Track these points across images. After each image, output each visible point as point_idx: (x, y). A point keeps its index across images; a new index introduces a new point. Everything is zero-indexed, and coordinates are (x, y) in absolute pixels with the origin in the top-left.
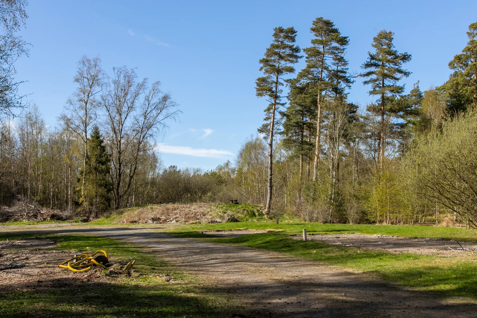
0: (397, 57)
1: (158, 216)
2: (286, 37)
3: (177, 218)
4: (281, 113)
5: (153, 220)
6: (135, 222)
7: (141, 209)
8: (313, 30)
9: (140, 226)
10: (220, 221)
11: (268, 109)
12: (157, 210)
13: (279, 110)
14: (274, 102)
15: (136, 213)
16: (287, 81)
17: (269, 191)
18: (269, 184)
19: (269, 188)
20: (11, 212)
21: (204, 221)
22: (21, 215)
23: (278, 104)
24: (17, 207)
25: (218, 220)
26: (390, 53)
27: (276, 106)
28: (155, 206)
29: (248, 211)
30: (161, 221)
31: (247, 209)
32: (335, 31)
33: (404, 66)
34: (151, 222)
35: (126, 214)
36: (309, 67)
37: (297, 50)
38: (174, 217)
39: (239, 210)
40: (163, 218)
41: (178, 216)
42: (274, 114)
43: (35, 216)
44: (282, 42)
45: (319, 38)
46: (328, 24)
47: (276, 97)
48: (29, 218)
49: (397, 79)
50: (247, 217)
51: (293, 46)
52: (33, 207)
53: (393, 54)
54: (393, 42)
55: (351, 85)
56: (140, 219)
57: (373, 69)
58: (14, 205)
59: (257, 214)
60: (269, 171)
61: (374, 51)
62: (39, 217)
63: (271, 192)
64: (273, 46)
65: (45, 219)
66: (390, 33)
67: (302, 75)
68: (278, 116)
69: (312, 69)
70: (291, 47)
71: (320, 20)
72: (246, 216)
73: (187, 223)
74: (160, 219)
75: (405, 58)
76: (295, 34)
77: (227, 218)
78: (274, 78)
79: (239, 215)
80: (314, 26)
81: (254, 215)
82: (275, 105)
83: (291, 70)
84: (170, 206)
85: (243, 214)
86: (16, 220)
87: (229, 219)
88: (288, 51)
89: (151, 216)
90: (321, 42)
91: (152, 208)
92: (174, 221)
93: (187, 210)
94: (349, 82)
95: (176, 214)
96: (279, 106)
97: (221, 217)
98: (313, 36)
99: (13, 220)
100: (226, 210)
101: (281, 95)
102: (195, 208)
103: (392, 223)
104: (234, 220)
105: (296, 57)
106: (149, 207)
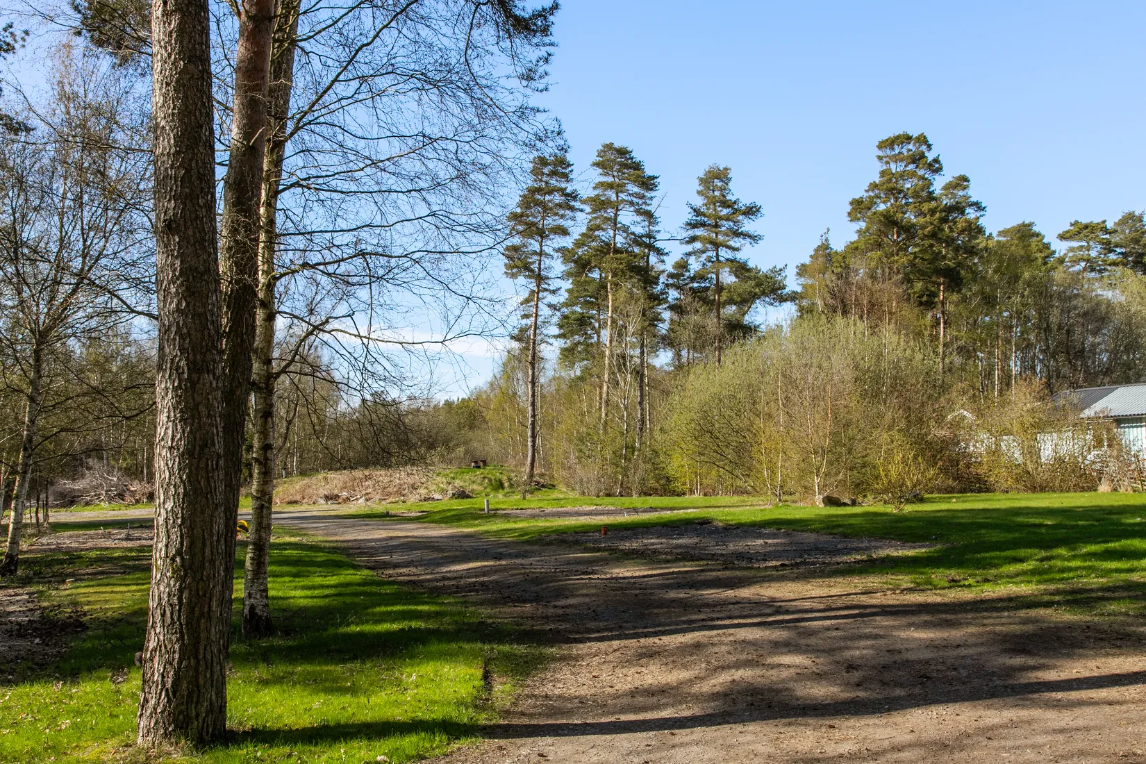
0: (736, 211)
1: (336, 492)
2: (553, 173)
3: (367, 494)
4: (550, 306)
5: (327, 498)
6: (296, 502)
7: (306, 481)
8: (597, 164)
9: (303, 508)
10: (440, 497)
11: (527, 301)
12: (336, 480)
13: (546, 301)
14: (536, 289)
15: (297, 487)
16: (558, 250)
17: (530, 444)
18: (529, 434)
19: (529, 440)
20: (78, 490)
21: (413, 498)
22: (95, 495)
23: (546, 290)
24: (88, 480)
25: (437, 496)
26: (726, 204)
27: (541, 295)
28: (331, 475)
29: (490, 480)
30: (340, 501)
31: (490, 476)
32: (637, 166)
33: (748, 225)
34: (322, 501)
35: (281, 489)
36: (590, 229)
37: (573, 196)
38: (364, 492)
39: (474, 479)
40: (345, 494)
41: (370, 490)
42: (537, 307)
43: (121, 496)
44: (547, 183)
45: (610, 179)
46: (623, 152)
47: (540, 278)
48: (110, 499)
49: (737, 249)
50: (488, 490)
51: (565, 189)
52: (115, 479)
53: (729, 206)
54: (731, 185)
55: (665, 258)
56: (304, 498)
57: (699, 232)
58: (83, 476)
59: (506, 485)
60: (530, 408)
61: (699, 202)
62: (128, 498)
63: (533, 446)
64: (533, 191)
65: (137, 501)
66: (726, 169)
67: (579, 244)
68: (545, 311)
69: (597, 233)
70: (562, 191)
71: (609, 147)
72: (485, 488)
73: (383, 502)
74: (339, 497)
75: (752, 211)
76: (570, 169)
77: (450, 492)
78: (534, 245)
79: (475, 487)
80: (598, 159)
81: (501, 486)
82: (538, 293)
83: (564, 232)
84: (358, 474)
85: (481, 484)
86: (87, 504)
87: (454, 494)
88: (558, 198)
89: (323, 492)
90: (611, 186)
91: (325, 478)
92: (362, 501)
93: (387, 479)
94: (662, 254)
95: (368, 487)
96: (545, 294)
97: (444, 491)
98: (597, 176)
99: (83, 504)
100: (453, 478)
101: (550, 275)
102: (401, 476)
103: (705, 495)
104: (462, 495)
105: (572, 209)
106: (321, 476)
